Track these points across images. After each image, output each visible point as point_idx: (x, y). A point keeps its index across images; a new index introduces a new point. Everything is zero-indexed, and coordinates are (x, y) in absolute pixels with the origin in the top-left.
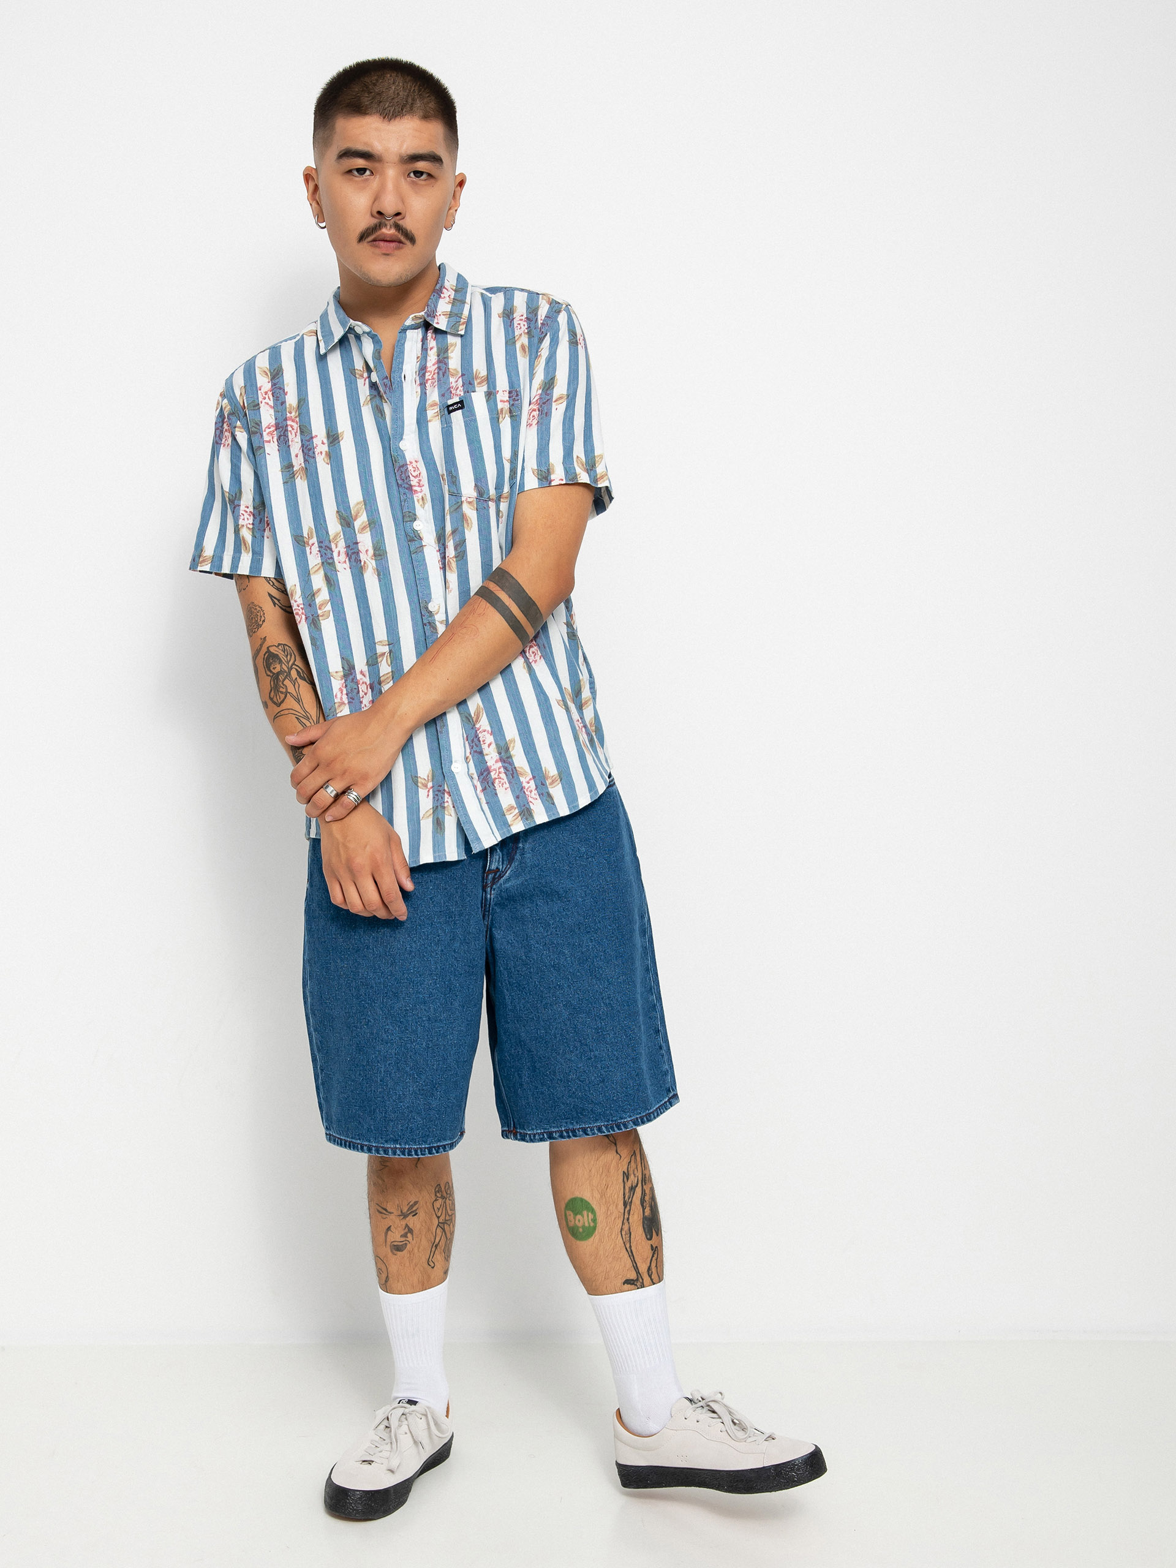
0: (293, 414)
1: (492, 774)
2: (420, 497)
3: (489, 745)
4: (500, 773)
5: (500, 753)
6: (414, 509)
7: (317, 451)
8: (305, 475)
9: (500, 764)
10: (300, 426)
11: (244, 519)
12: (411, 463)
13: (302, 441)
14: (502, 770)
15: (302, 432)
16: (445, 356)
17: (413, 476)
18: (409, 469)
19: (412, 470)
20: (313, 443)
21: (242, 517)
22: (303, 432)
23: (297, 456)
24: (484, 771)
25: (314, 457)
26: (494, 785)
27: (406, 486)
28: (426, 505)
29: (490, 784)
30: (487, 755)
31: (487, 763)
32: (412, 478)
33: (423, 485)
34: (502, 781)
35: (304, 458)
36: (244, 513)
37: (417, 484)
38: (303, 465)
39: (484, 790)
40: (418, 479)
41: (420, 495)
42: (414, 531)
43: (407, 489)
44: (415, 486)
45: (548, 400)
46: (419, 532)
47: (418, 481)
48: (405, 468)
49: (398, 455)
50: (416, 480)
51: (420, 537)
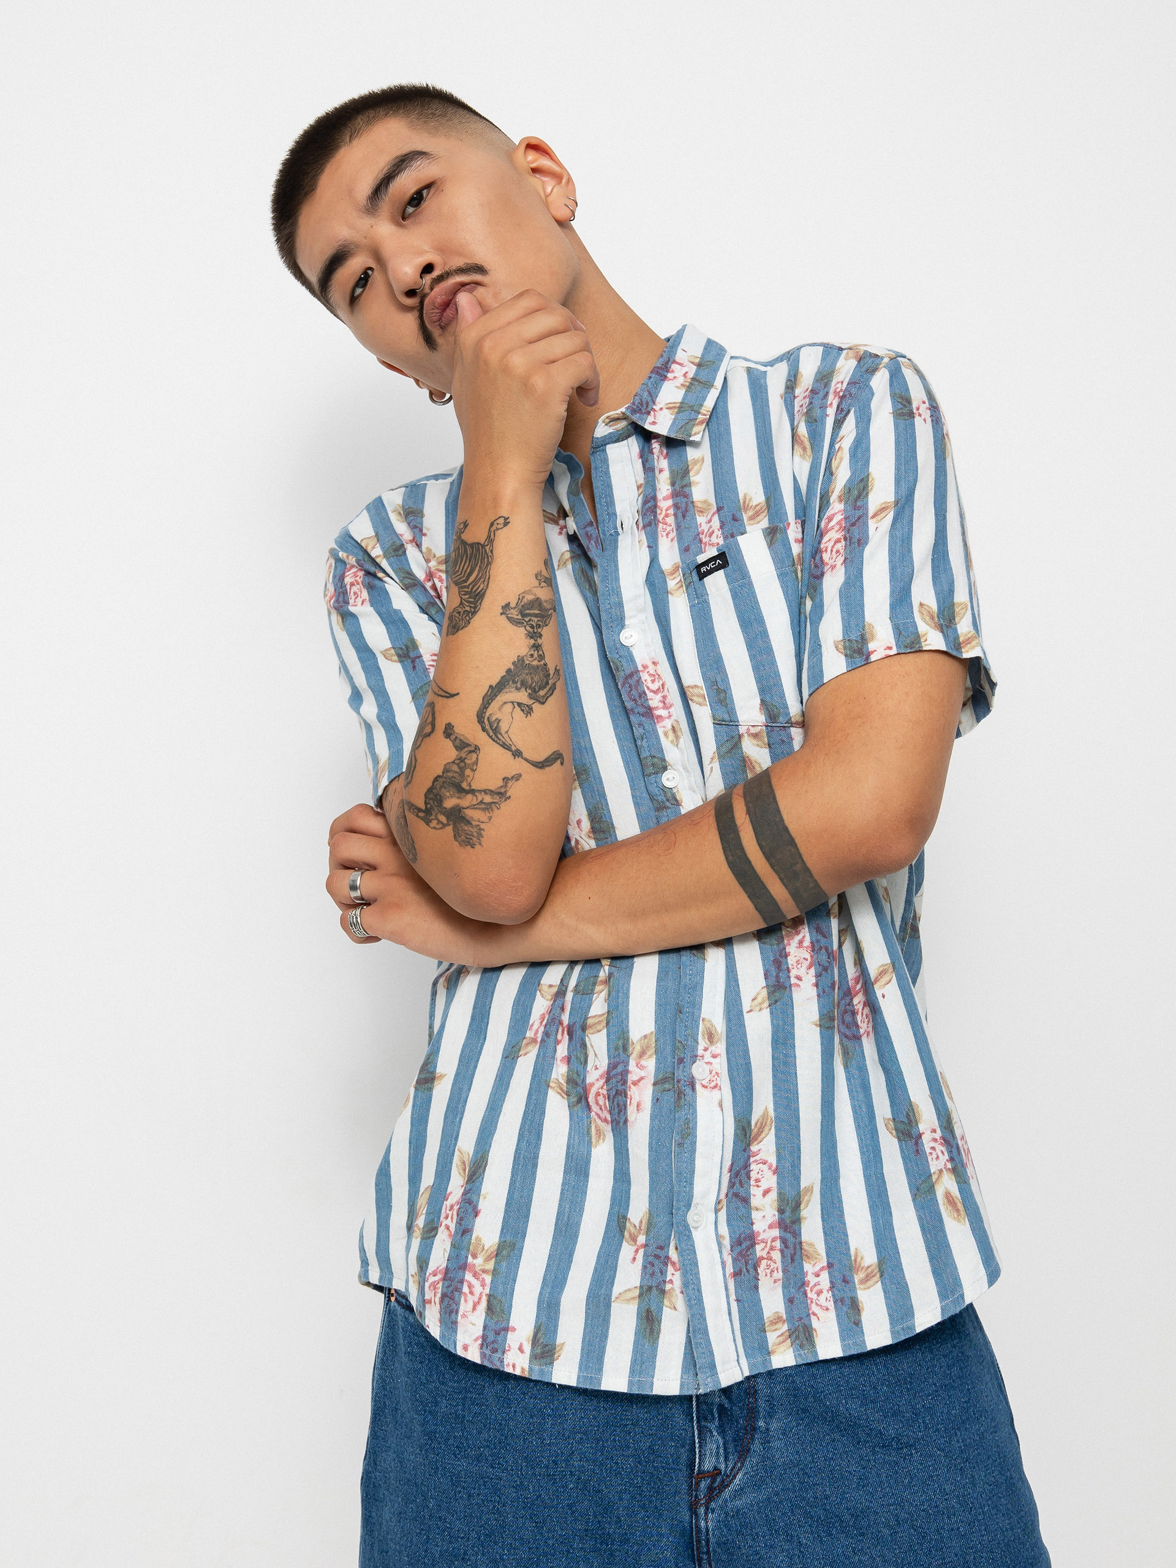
0: (433, 564)
1: (758, 1248)
2: (669, 727)
3: (766, 1192)
4: (772, 1248)
5: (781, 1211)
6: (661, 750)
9: (776, 1232)
12: (645, 667)
14: (778, 1244)
16: (684, 483)
17: (653, 691)
18: (643, 680)
19: (649, 679)
24: (745, 1239)
26: (756, 1270)
27: (642, 710)
28: (681, 741)
29: (750, 1267)
30: (757, 1209)
31: (752, 1224)
32: (650, 695)
33: (671, 706)
34: (773, 1265)
37: (661, 705)
39: (736, 1274)
40: (660, 695)
41: (668, 724)
42: (664, 789)
43: (643, 716)
44: (657, 708)
45: (859, 518)
46: (675, 790)
47: (661, 699)
48: (635, 678)
49: (620, 657)
50: (659, 697)
51: (676, 800)
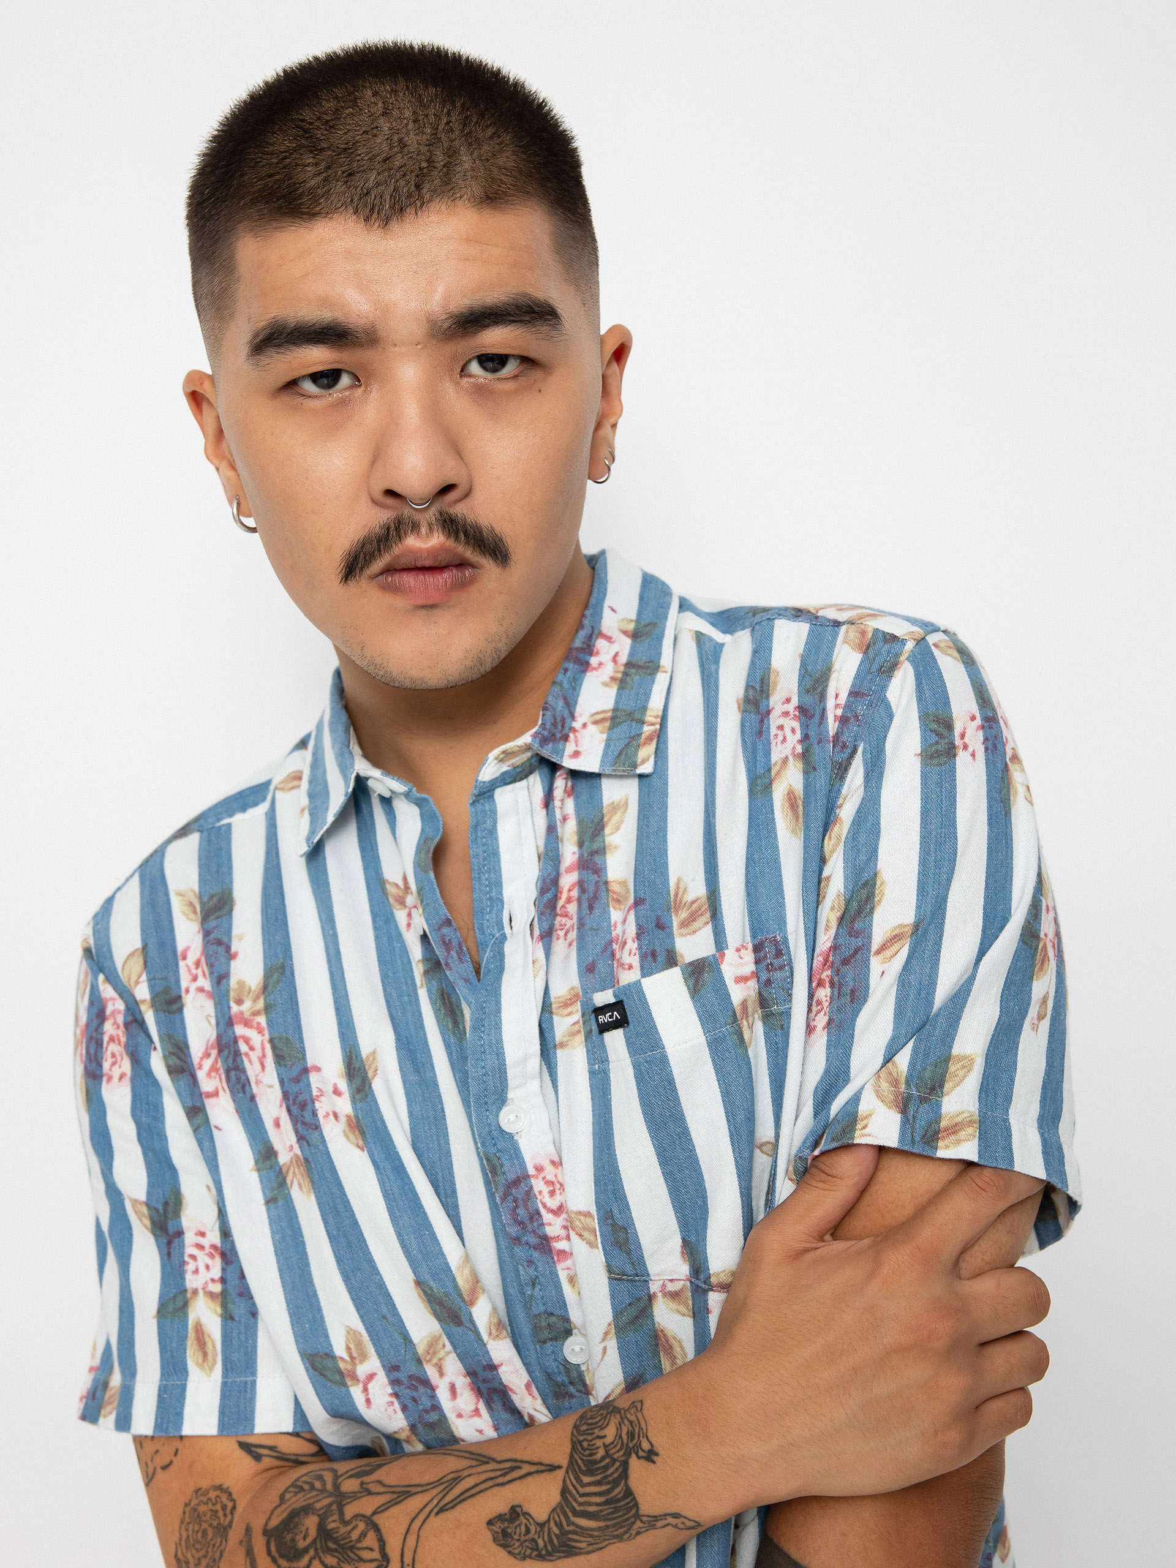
0: (247, 1006)
2: (573, 1270)
6: (564, 1305)
7: (322, 1108)
8: (307, 1180)
10: (271, 1041)
11: (196, 1271)
12: (539, 1169)
13: (282, 1082)
15: (280, 1059)
17: (550, 1211)
18: (536, 1190)
19: (546, 1190)
20: (309, 1085)
21: (191, 1267)
22: (283, 1058)
23: (277, 1124)
25: (317, 1127)
27: (533, 1240)
32: (547, 1217)
35: (296, 1131)
36: (194, 1251)
37: (560, 1233)
38: (298, 1152)
40: (560, 1216)
42: (569, 1368)
43: (535, 1249)
44: (558, 1238)
45: (856, 952)
46: (583, 1368)
47: (565, 1223)
48: (523, 1187)
49: (499, 1151)
50: (559, 1221)
51: (584, 1385)
